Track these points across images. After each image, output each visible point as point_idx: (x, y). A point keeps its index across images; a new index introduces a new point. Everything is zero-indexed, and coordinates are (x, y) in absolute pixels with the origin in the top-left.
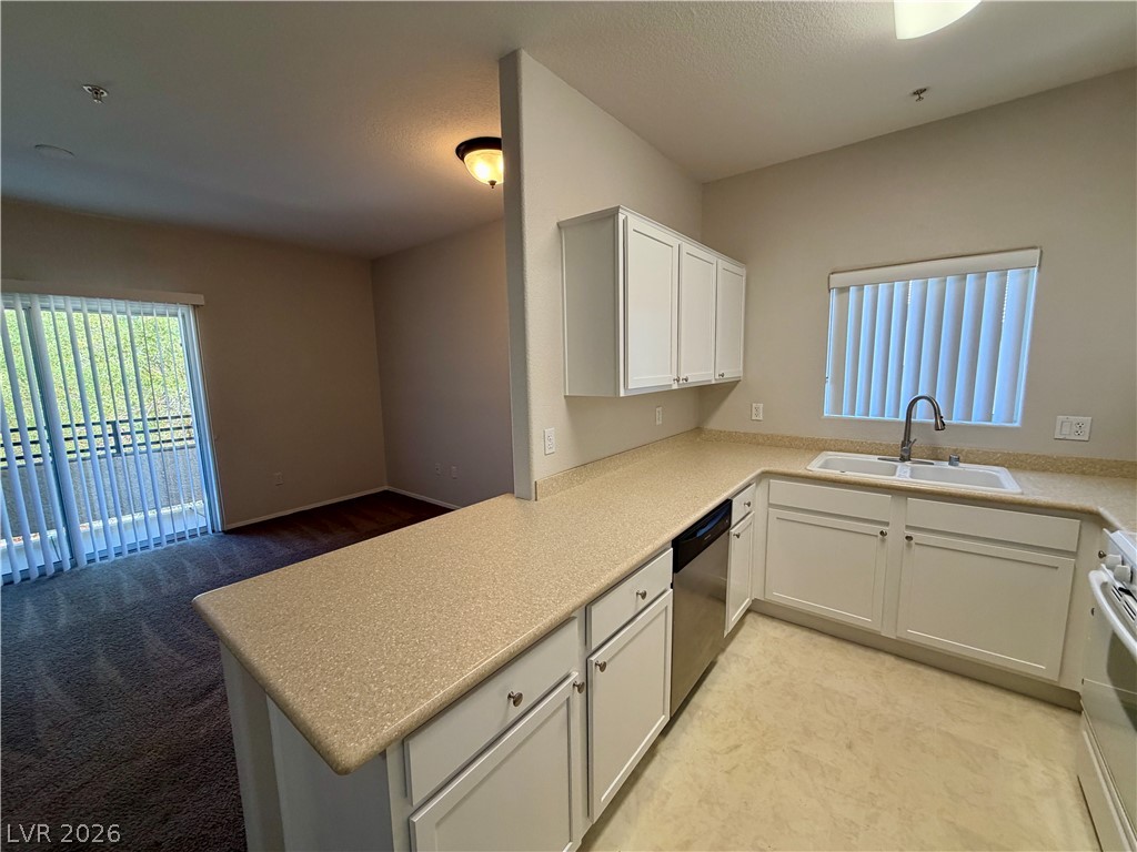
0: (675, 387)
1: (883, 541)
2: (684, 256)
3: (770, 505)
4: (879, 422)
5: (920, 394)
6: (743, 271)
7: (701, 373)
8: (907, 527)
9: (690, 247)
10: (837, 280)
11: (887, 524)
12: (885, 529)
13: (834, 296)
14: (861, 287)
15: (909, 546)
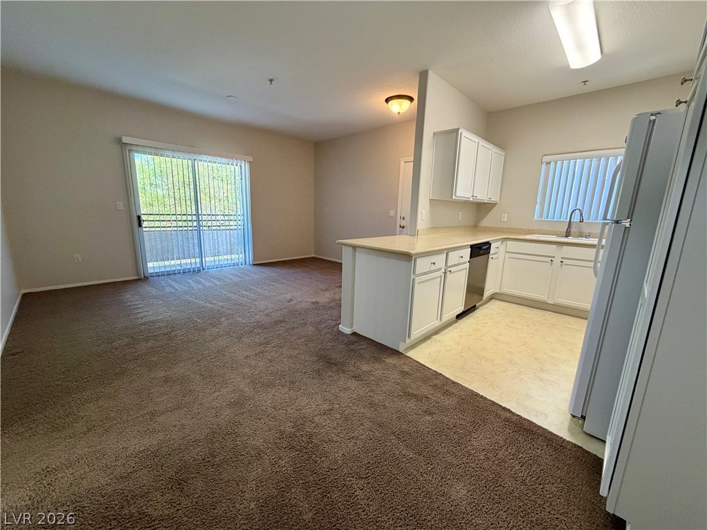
0: (471, 199)
1: (552, 264)
2: (480, 146)
3: (507, 252)
4: (558, 221)
5: (578, 207)
6: (504, 154)
7: (482, 196)
8: (562, 258)
9: (483, 143)
10: (546, 159)
11: (554, 257)
12: (552, 259)
13: (544, 166)
14: (556, 162)
15: (562, 265)
